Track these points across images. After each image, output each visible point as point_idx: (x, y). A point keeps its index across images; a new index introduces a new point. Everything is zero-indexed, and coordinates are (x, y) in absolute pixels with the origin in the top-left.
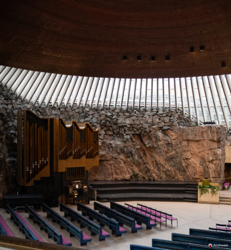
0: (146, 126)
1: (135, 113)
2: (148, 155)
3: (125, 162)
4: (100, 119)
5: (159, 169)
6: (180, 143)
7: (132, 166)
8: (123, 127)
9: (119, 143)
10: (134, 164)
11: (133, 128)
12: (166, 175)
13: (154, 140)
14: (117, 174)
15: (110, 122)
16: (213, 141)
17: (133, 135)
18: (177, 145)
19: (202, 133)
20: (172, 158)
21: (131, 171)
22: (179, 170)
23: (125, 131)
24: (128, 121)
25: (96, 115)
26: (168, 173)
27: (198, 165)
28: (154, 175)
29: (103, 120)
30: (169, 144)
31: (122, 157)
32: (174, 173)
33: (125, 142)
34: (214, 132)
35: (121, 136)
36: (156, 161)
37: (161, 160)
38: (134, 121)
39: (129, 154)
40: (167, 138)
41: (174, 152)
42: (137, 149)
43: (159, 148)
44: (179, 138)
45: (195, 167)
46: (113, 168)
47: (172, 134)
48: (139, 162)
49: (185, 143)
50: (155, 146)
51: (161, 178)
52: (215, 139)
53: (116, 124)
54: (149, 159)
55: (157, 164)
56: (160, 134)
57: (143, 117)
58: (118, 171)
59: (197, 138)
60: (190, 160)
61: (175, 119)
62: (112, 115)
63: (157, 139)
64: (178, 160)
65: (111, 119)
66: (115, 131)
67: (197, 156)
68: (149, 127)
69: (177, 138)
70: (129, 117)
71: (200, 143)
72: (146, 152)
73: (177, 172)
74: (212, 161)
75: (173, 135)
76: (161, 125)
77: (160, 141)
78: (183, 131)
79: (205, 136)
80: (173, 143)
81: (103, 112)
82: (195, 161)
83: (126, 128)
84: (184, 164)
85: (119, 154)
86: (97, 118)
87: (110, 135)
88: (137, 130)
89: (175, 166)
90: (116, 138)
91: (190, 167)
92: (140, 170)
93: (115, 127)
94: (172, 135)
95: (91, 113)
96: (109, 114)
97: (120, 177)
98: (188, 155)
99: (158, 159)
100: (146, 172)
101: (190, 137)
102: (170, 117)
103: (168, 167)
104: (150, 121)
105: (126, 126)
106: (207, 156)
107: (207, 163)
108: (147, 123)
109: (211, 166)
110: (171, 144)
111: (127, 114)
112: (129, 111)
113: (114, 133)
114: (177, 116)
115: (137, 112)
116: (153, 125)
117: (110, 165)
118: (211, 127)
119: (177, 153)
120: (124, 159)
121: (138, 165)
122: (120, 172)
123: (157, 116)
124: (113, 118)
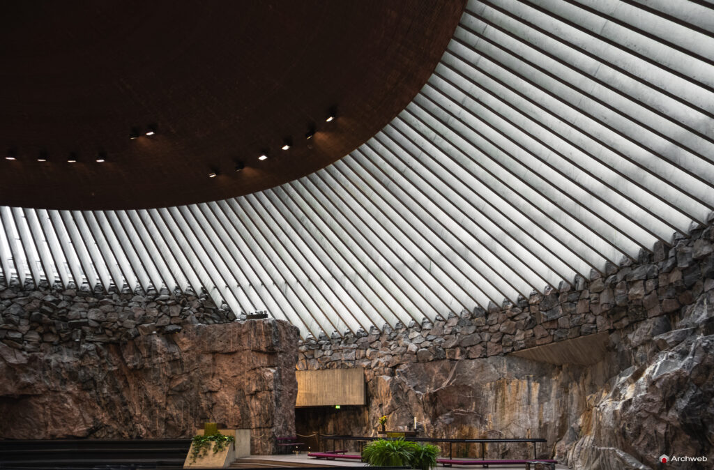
0: (130, 323)
1: (111, 298)
2: (132, 386)
3: (77, 401)
4: (28, 308)
5: (151, 415)
6: (199, 358)
7: (93, 408)
8: (79, 325)
9: (66, 359)
10: (99, 403)
11: (104, 328)
12: (168, 426)
13: (145, 352)
14: (55, 424)
15: (50, 315)
16: (259, 351)
17: (105, 344)
18: (192, 362)
19: (239, 336)
20: (181, 391)
21: (89, 420)
22: (195, 415)
23: (84, 334)
24: (92, 315)
25: (21, 300)
26: (171, 422)
27: (232, 403)
28: (140, 427)
29: (35, 310)
30: (175, 360)
31: (70, 389)
32: (183, 424)
33: (82, 357)
34: (260, 334)
35: (68, 342)
36: (146, 397)
37: (156, 394)
38: (106, 313)
39: (88, 384)
40: (173, 349)
41: (185, 379)
42: (110, 373)
43: (155, 370)
44: (197, 349)
45: (224, 409)
46: (49, 412)
47: (184, 339)
48: (111, 401)
49: (207, 359)
50: (147, 365)
51: (154, 433)
52: (263, 348)
53: (64, 319)
54: (132, 395)
55: (149, 404)
56: (159, 341)
57: (125, 305)
58: (58, 419)
59: (231, 348)
60: (218, 395)
61: (192, 312)
62: (59, 301)
63: (152, 351)
64: (193, 394)
65: (55, 309)
66: (63, 335)
67: (230, 384)
68: (137, 326)
69: (193, 349)
70: (97, 306)
71: (235, 357)
72: (128, 378)
73: (191, 419)
74: (254, 395)
75: (185, 343)
76: (161, 323)
77: (157, 354)
78: (205, 333)
79: (245, 342)
80: (185, 359)
81: (36, 294)
82: (226, 396)
83: (87, 329)
84: (204, 403)
85: (64, 382)
86: (22, 307)
87: (51, 343)
88: (114, 333)
89: (185, 407)
90: (64, 350)
91: (217, 408)
92: (114, 419)
93: (61, 326)
94: (183, 343)
95: (8, 294)
96: (50, 298)
97: (62, 431)
98: (214, 383)
99: (150, 391)
100: (126, 421)
101: (218, 346)
102: (183, 305)
103: (172, 410)
104: (139, 313)
105: (86, 324)
106: (247, 384)
107: (248, 398)
108: (133, 318)
109: (255, 403)
110: (181, 360)
111: (91, 299)
112: (98, 295)
113: (61, 338)
114: (196, 304)
115: (115, 296)
116: (144, 322)
117: (43, 405)
118: (255, 323)
119: (191, 379)
120: (76, 393)
121: (109, 406)
122: (63, 420)
123: (154, 305)
124: (59, 306)
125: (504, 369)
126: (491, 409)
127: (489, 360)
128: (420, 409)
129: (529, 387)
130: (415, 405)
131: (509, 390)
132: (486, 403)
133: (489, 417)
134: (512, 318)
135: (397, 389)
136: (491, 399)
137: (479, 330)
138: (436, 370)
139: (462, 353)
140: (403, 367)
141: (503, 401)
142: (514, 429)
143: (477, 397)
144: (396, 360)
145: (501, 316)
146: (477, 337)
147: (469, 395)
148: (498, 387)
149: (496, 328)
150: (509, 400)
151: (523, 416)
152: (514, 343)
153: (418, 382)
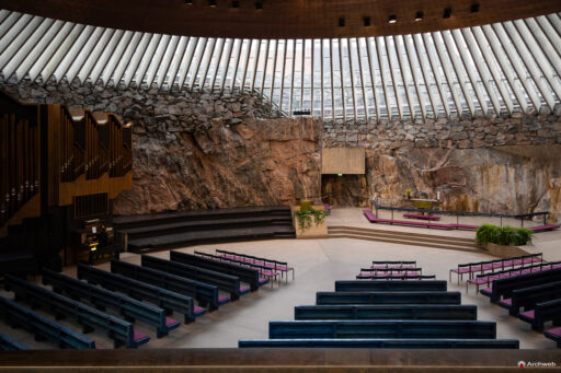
0: (203, 117)
1: (184, 96)
2: (206, 167)
3: (168, 181)
4: (122, 105)
5: (224, 189)
6: (259, 145)
7: (180, 186)
8: (163, 119)
9: (157, 148)
10: (184, 182)
11: (180, 121)
12: (237, 198)
13: (216, 141)
14: (154, 201)
15: (140, 111)
16: (309, 140)
17: (181, 133)
18: (254, 148)
19: (292, 128)
20: (245, 170)
21: (178, 196)
22: (257, 188)
23: (167, 127)
24: (172, 110)
25: (116, 99)
26: (239, 195)
27: (286, 179)
28: (217, 199)
29: (127, 107)
30: (241, 147)
31: (162, 173)
32: (248, 195)
33: (167, 146)
34: (310, 127)
35: (160, 135)
36: (220, 176)
37: (227, 174)
38: (182, 109)
39: (175, 167)
40: (237, 137)
41: (248, 161)
42: (188, 157)
43: (225, 155)
44: (257, 137)
45: (281, 183)
46: (148, 192)
47: (246, 130)
48: (192, 180)
49: (265, 145)
50: (219, 151)
51: (227, 203)
52: (312, 138)
53: (151, 115)
54: (208, 174)
55: (222, 181)
56: (226, 131)
57: (197, 103)
58: (156, 197)
59: (285, 137)
60: (274, 173)
61: (249, 106)
62: (146, 100)
63: (222, 139)
64: (254, 172)
65: (143, 105)
66: (149, 128)
67: (284, 165)
68: (209, 119)
69: (254, 137)
70: (174, 103)
71: (288, 144)
72: (203, 162)
73: (254, 192)
74: (306, 173)
75: (247, 132)
76: (227, 117)
77: (226, 142)
78: (263, 125)
79: (297, 133)
80: (248, 146)
81: (128, 94)
82: (281, 173)
83: (169, 122)
84: (264, 179)
85: (157, 166)
86: (117, 105)
87: (141, 135)
88: (188, 125)
89: (249, 182)
90: (151, 139)
91: (273, 183)
92: (194, 193)
93: (149, 120)
94: (244, 133)
95: (106, 94)
96: (140, 98)
97: (160, 207)
98: (271, 163)
99: (223, 172)
100: (203, 196)
101: (274, 136)
102: (242, 102)
103: (238, 184)
104: (209, 109)
105: (168, 118)
106: (299, 164)
107: (300, 175)
108: (205, 113)
109: (306, 180)
110: (245, 147)
111: (170, 97)
112: (175, 93)
113: (147, 130)
114: (252, 102)
115: (187, 95)
116: (215, 116)
117: (143, 187)
118: (305, 119)
119: (253, 161)
120: (166, 175)
121: (190, 184)
122: (161, 198)
123: (220, 102)
124: (147, 104)
125: (487, 157)
126: (479, 183)
127: (475, 151)
128: (421, 181)
129: (507, 171)
130: (417, 179)
131: (492, 172)
132: (475, 180)
133: (478, 189)
134: (495, 125)
135: (401, 166)
136: (479, 177)
137: (466, 129)
138: (431, 154)
139: (453, 144)
140: (403, 150)
141: (488, 179)
142: (497, 198)
143: (467, 176)
144: (396, 144)
145: (485, 122)
146: (465, 134)
147: (461, 173)
148: (483, 169)
149: (481, 129)
150: (492, 178)
151: (503, 189)
152: (496, 141)
153: (416, 162)
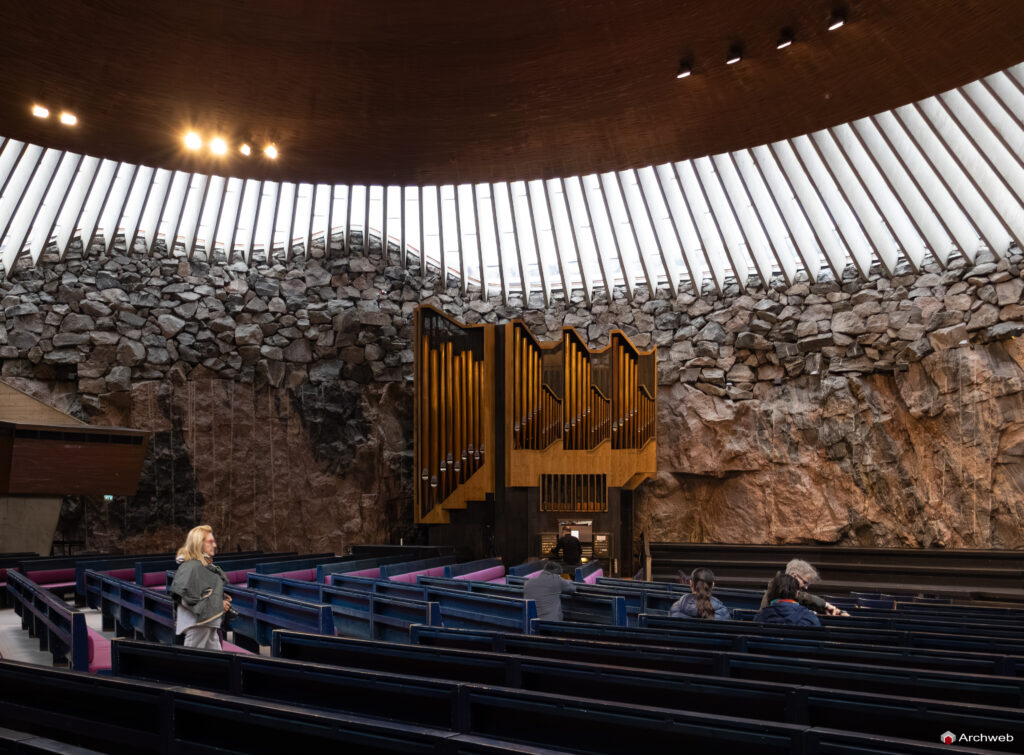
0: (913, 331)
1: (874, 287)
2: (920, 450)
3: (819, 479)
4: (731, 326)
5: (961, 503)
7: (848, 491)
8: (816, 346)
9: (797, 407)
10: (858, 483)
11: (863, 346)
12: (997, 525)
13: (945, 384)
14: (783, 519)
15: (767, 334)
17: (862, 374)
21: (842, 513)
23: (826, 361)
24: (840, 324)
25: (719, 316)
26: (1004, 518)
28: (939, 525)
29: (742, 328)
30: (1011, 394)
31: (805, 459)
33: (823, 403)
35: (797, 377)
36: (949, 470)
37: (972, 464)
38: (865, 318)
39: (837, 449)
40: (1007, 371)
42: (877, 427)
43: (967, 417)
46: (771, 499)
48: (880, 478)
50: (951, 408)
51: (969, 538)
53: (791, 338)
54: (921, 467)
55: (956, 483)
56: (974, 360)
57: (903, 297)
58: (786, 510)
62: (780, 308)
63: (960, 379)
65: (774, 322)
66: (789, 367)
68: (926, 334)
70: (848, 306)
72: (912, 436)
76: (977, 322)
77: (971, 385)
81: (743, 301)
83: (831, 350)
85: (794, 447)
86: (722, 325)
87: (771, 383)
88: (881, 353)
90: (794, 391)
92: (886, 510)
93: (786, 350)
95: (701, 307)
96: (765, 305)
97: (794, 532)
99: (958, 458)
100: (911, 515)
104: (931, 309)
105: (830, 342)
108: (919, 319)
111: (838, 296)
112: (849, 286)
113: (786, 373)
115: (882, 284)
116: (941, 325)
117: (761, 487)
120: (815, 465)
121: (877, 487)
122: (797, 513)
123: (962, 287)
124: (782, 316)
